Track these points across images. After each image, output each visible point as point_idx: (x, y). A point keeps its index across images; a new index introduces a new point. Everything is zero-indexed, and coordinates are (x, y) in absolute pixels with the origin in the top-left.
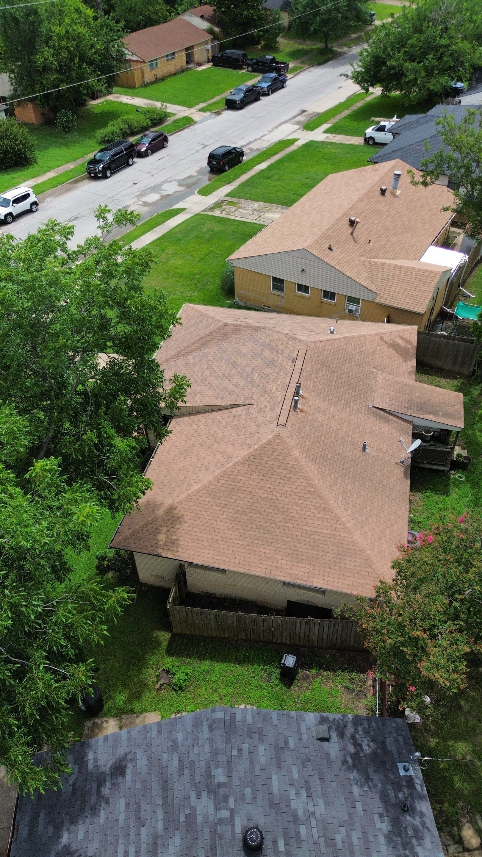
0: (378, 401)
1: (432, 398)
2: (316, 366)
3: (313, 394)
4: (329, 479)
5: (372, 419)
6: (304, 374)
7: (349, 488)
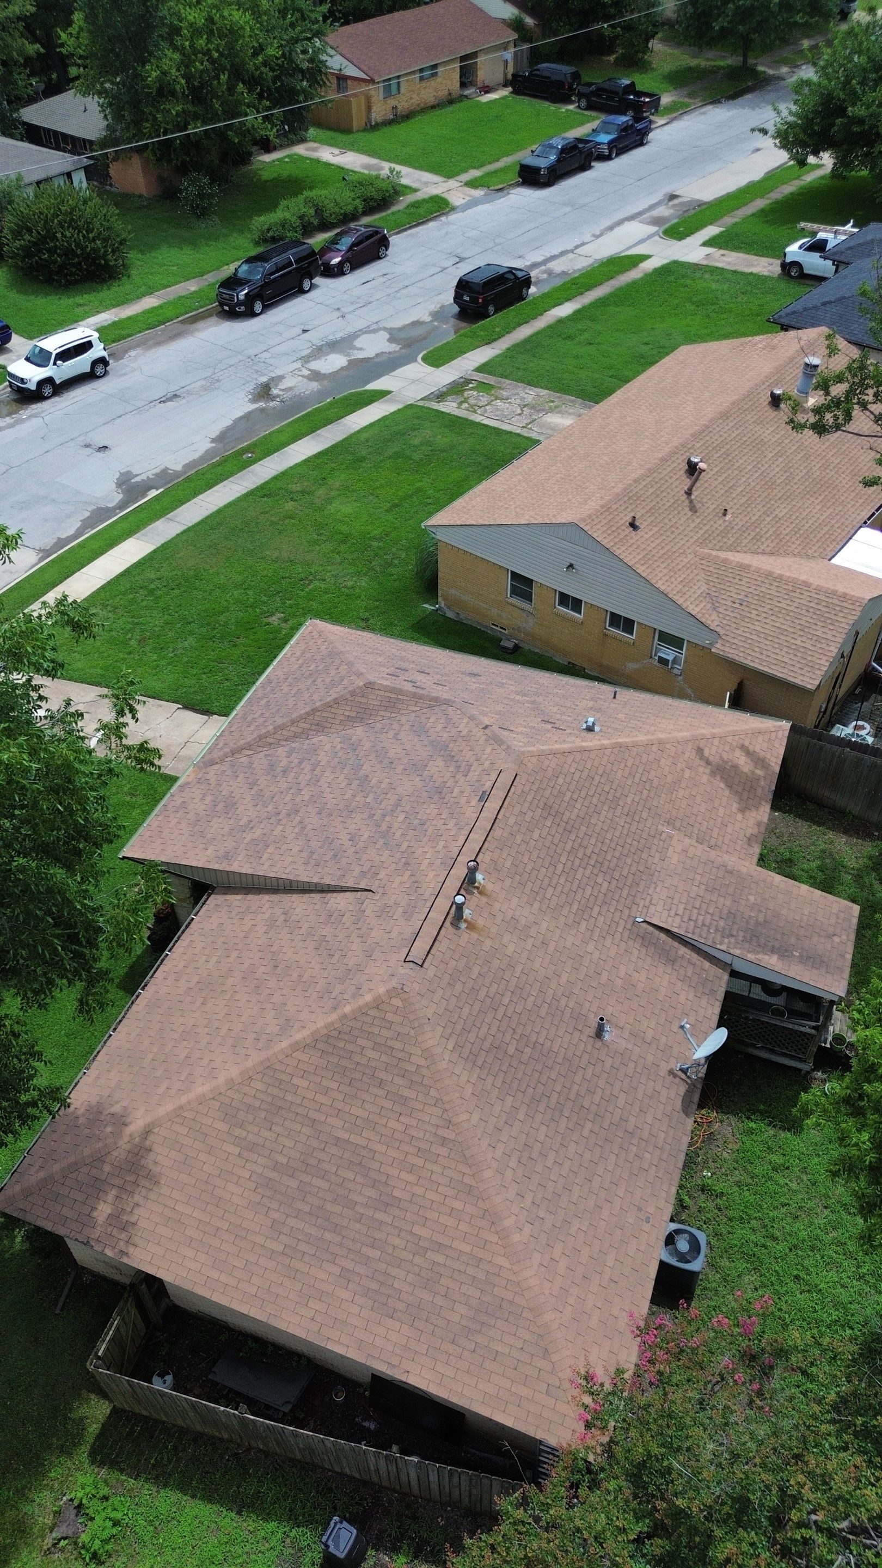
0: (660, 908)
1: (784, 912)
2: (530, 814)
3: (508, 882)
4: (497, 1108)
5: (635, 952)
6: (497, 832)
7: (541, 1137)
